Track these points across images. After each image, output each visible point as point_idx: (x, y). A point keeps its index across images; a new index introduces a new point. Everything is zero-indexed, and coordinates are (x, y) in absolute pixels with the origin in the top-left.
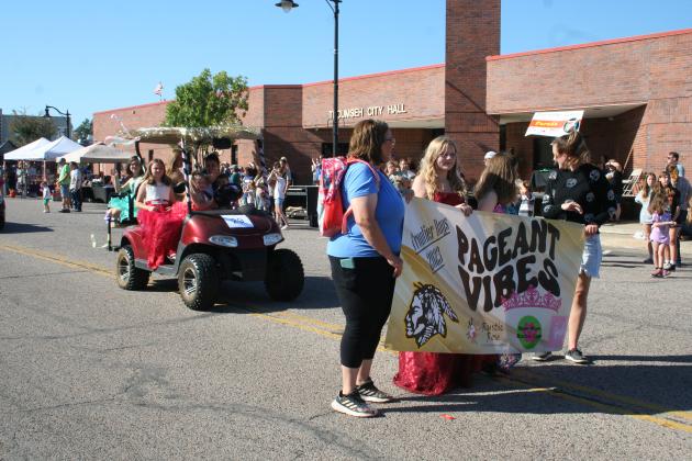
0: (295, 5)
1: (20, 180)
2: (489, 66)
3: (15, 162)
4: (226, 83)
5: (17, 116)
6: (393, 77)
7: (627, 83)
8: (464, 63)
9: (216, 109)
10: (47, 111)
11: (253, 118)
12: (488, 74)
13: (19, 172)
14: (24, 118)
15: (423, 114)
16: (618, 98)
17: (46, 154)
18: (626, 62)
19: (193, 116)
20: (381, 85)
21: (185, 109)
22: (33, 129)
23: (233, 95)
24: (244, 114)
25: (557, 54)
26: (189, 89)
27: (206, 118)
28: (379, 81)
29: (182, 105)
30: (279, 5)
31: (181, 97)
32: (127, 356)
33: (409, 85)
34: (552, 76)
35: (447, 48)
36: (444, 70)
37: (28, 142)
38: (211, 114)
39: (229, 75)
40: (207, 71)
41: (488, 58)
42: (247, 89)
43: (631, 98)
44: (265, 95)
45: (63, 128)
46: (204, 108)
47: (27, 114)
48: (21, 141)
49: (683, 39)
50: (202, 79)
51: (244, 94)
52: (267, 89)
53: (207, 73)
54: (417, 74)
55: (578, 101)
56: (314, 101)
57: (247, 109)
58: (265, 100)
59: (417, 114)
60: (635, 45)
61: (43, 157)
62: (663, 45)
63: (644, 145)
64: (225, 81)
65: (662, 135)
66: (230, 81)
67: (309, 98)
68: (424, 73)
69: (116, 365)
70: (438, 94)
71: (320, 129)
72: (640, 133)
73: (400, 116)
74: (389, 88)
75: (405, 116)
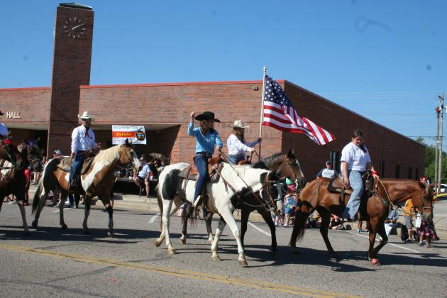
2: (82, 92)
6: (13, 92)
7: (170, 111)
8: (65, 89)
12: (81, 96)
15: (33, 120)
16: (164, 119)
18: (169, 98)
25: (127, 89)
33: (23, 99)
34: (123, 102)
35: (54, 77)
36: (51, 91)
41: (81, 87)
43: (172, 120)
49: (203, 87)
54: (30, 92)
55: (140, 120)
59: (29, 120)
60: (176, 89)
62: (192, 90)
63: (178, 150)
65: (189, 145)
68: (35, 91)
72: (176, 142)
73: (16, 120)
74: (8, 99)
75: (19, 120)
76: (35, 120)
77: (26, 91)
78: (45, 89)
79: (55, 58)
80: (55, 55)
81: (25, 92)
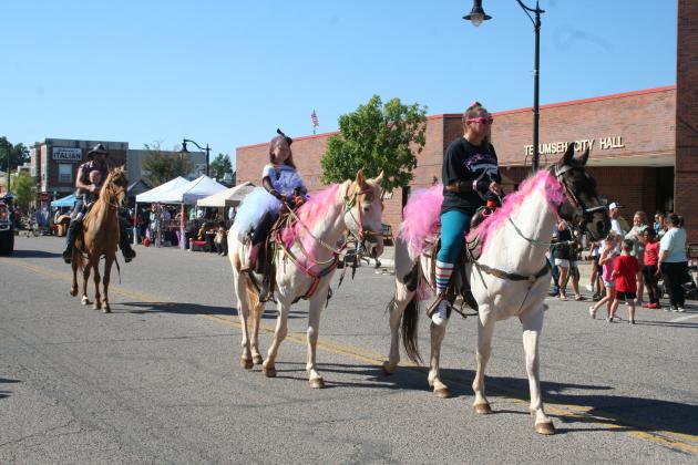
0: (487, 18)
1: (153, 225)
3: (147, 205)
4: (399, 113)
5: (151, 152)
6: (608, 102)
9: (386, 144)
10: (185, 145)
11: (431, 156)
13: (152, 217)
14: (157, 154)
15: (646, 149)
17: (184, 195)
19: (359, 153)
20: (590, 113)
21: (349, 143)
22: (167, 166)
23: (407, 127)
24: (420, 150)
26: (355, 120)
27: (375, 155)
28: (589, 109)
29: (347, 138)
30: (468, 18)
31: (346, 130)
32: (341, 430)
33: (627, 113)
35: (678, 65)
36: (675, 92)
37: (162, 182)
38: (380, 149)
39: (403, 103)
40: (377, 97)
42: (425, 119)
44: (445, 127)
45: (202, 166)
46: (372, 142)
47: (162, 149)
48: (153, 181)
50: (371, 108)
51: (421, 125)
52: (448, 118)
53: (377, 100)
54: (638, 98)
56: (507, 132)
57: (423, 144)
58: (445, 133)
59: (638, 149)
61: (181, 199)
64: (398, 109)
66: (404, 109)
67: (499, 129)
68: (647, 98)
69: (332, 439)
70: (666, 123)
71: (513, 168)
73: (616, 152)
74: (602, 116)
75: (622, 151)
76: (651, 149)
77: (632, 98)
78: (665, 91)
79: (679, 30)
80: (679, 25)
81: (629, 100)
